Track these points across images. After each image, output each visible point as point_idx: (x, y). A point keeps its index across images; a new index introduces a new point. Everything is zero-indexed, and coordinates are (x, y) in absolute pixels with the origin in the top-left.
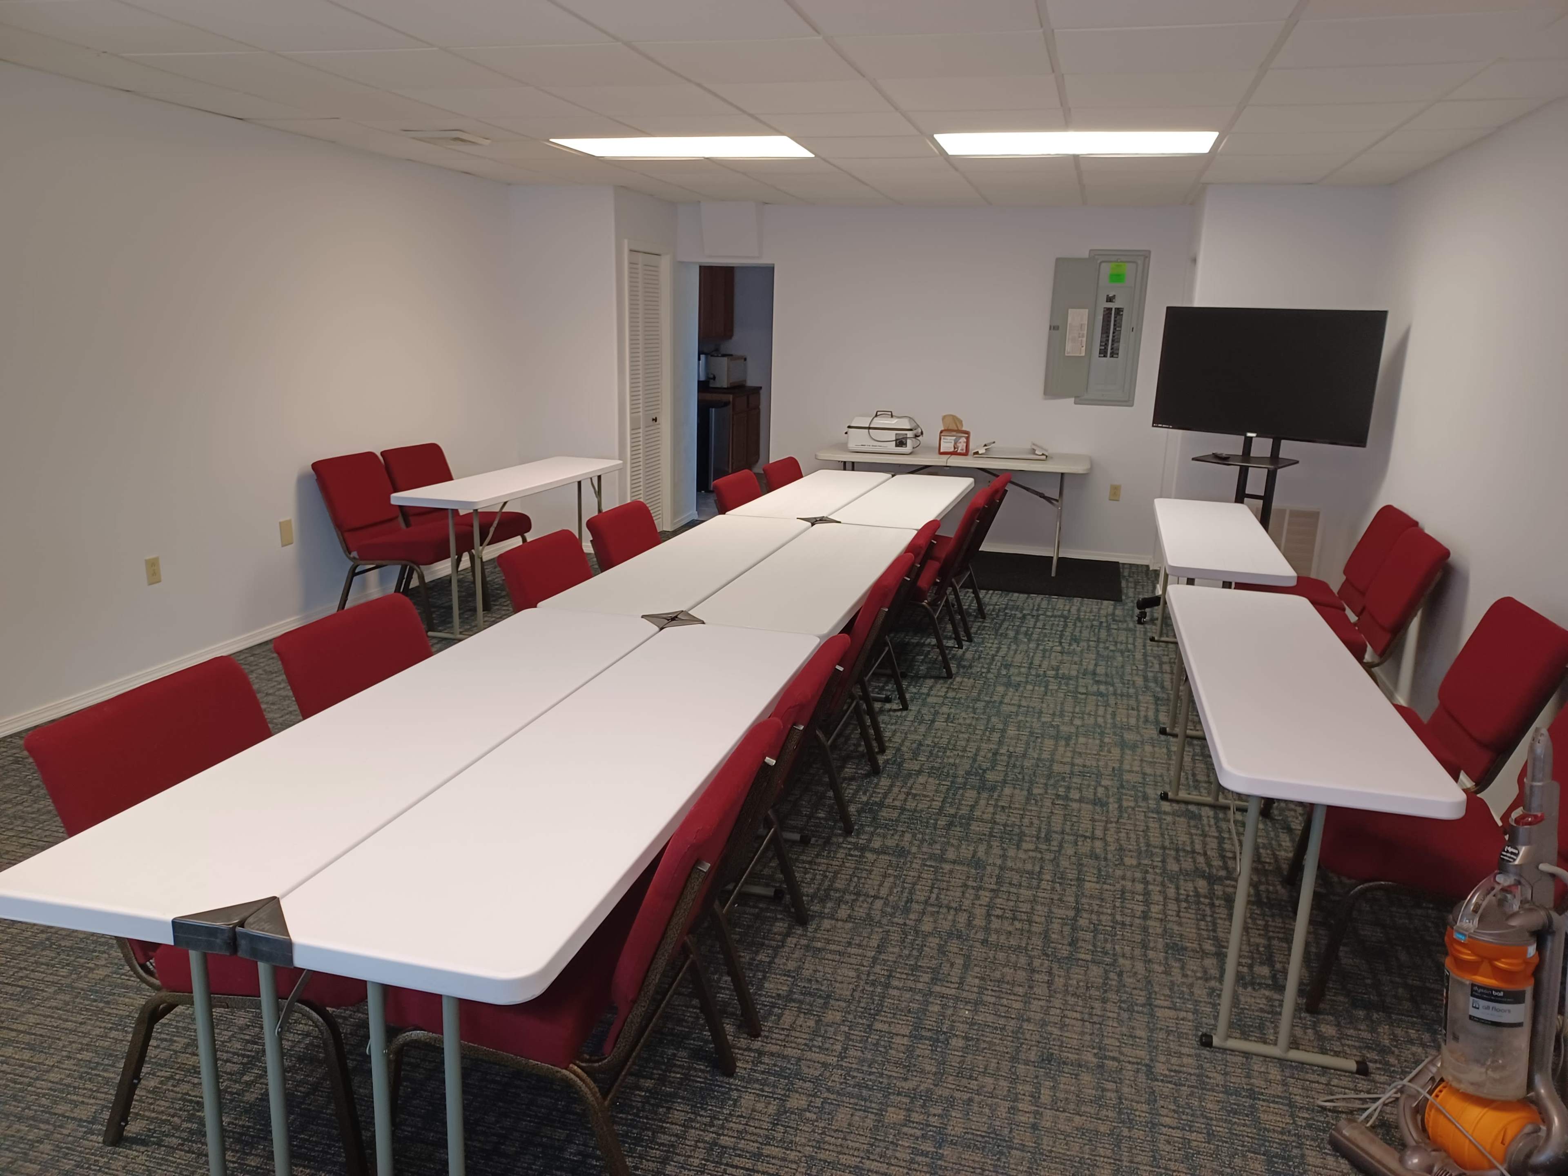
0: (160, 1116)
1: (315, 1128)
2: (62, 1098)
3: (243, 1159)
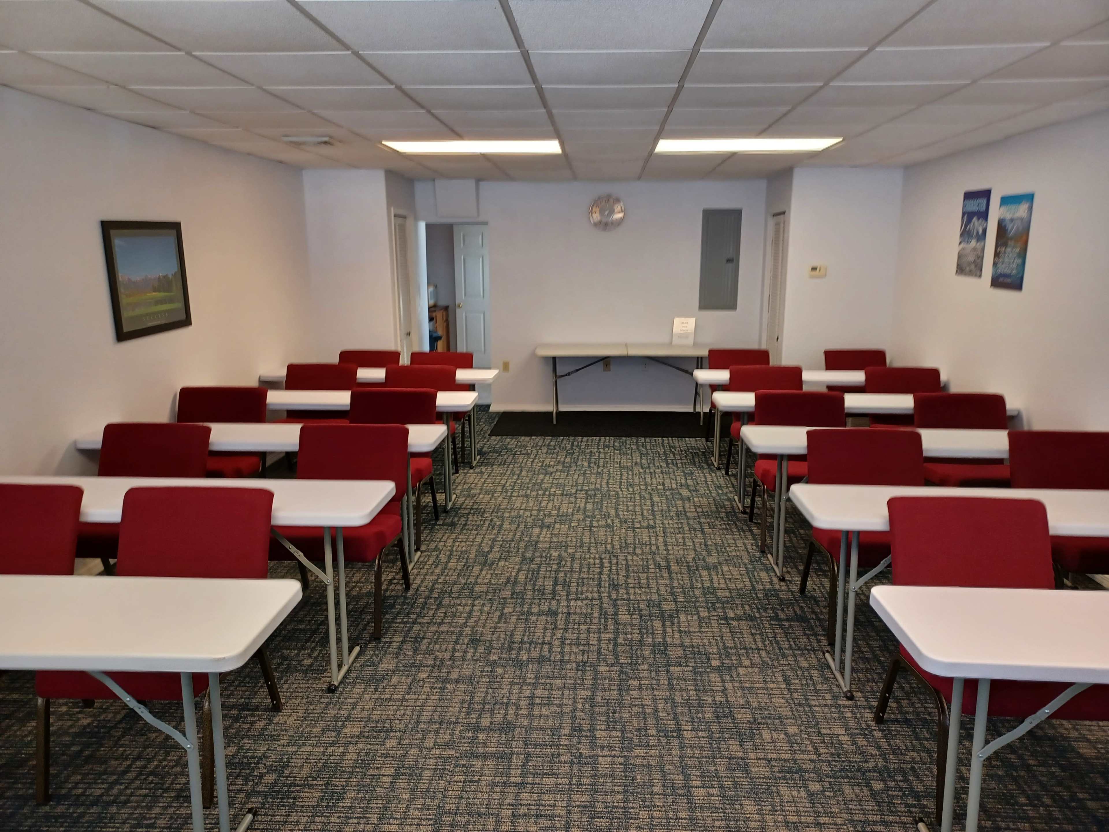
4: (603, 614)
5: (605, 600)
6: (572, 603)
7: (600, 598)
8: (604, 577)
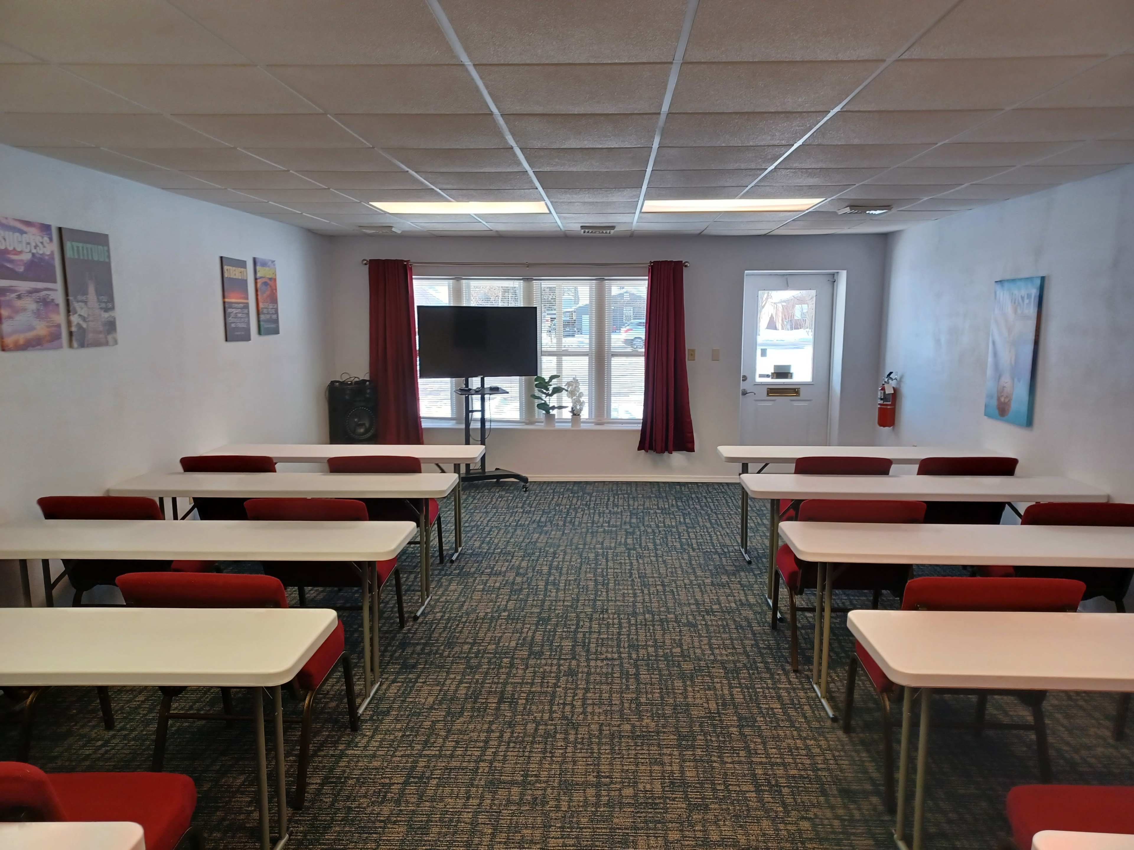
4: (586, 647)
5: (583, 659)
6: (616, 656)
7: (588, 660)
8: (582, 685)
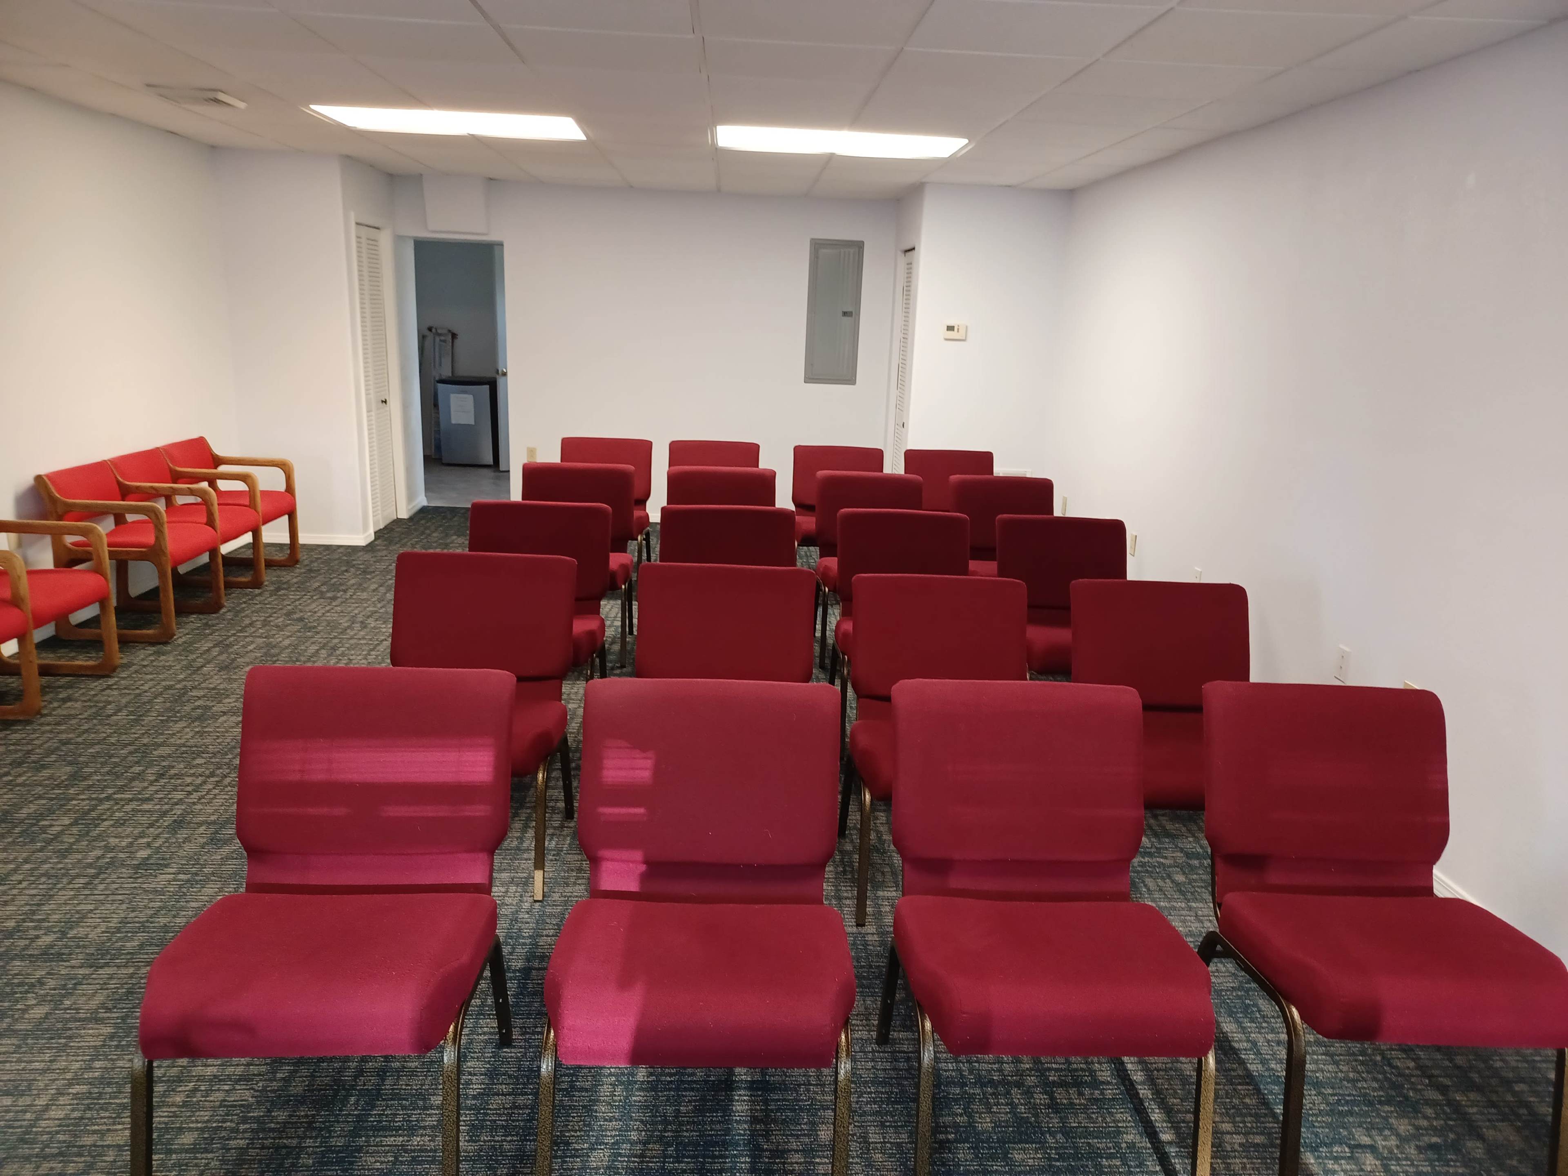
0: (209, 1125)
1: (384, 1103)
2: (82, 1130)
3: (326, 1142)
